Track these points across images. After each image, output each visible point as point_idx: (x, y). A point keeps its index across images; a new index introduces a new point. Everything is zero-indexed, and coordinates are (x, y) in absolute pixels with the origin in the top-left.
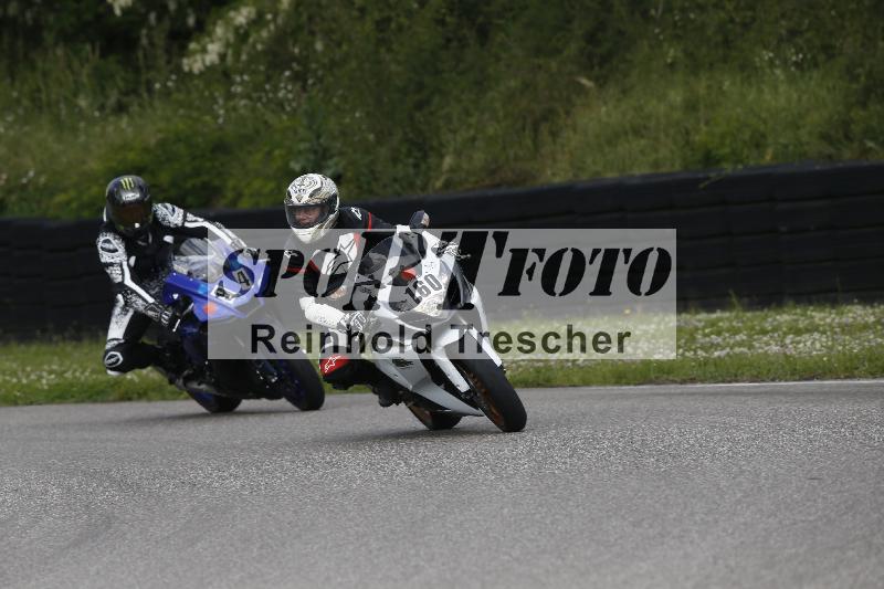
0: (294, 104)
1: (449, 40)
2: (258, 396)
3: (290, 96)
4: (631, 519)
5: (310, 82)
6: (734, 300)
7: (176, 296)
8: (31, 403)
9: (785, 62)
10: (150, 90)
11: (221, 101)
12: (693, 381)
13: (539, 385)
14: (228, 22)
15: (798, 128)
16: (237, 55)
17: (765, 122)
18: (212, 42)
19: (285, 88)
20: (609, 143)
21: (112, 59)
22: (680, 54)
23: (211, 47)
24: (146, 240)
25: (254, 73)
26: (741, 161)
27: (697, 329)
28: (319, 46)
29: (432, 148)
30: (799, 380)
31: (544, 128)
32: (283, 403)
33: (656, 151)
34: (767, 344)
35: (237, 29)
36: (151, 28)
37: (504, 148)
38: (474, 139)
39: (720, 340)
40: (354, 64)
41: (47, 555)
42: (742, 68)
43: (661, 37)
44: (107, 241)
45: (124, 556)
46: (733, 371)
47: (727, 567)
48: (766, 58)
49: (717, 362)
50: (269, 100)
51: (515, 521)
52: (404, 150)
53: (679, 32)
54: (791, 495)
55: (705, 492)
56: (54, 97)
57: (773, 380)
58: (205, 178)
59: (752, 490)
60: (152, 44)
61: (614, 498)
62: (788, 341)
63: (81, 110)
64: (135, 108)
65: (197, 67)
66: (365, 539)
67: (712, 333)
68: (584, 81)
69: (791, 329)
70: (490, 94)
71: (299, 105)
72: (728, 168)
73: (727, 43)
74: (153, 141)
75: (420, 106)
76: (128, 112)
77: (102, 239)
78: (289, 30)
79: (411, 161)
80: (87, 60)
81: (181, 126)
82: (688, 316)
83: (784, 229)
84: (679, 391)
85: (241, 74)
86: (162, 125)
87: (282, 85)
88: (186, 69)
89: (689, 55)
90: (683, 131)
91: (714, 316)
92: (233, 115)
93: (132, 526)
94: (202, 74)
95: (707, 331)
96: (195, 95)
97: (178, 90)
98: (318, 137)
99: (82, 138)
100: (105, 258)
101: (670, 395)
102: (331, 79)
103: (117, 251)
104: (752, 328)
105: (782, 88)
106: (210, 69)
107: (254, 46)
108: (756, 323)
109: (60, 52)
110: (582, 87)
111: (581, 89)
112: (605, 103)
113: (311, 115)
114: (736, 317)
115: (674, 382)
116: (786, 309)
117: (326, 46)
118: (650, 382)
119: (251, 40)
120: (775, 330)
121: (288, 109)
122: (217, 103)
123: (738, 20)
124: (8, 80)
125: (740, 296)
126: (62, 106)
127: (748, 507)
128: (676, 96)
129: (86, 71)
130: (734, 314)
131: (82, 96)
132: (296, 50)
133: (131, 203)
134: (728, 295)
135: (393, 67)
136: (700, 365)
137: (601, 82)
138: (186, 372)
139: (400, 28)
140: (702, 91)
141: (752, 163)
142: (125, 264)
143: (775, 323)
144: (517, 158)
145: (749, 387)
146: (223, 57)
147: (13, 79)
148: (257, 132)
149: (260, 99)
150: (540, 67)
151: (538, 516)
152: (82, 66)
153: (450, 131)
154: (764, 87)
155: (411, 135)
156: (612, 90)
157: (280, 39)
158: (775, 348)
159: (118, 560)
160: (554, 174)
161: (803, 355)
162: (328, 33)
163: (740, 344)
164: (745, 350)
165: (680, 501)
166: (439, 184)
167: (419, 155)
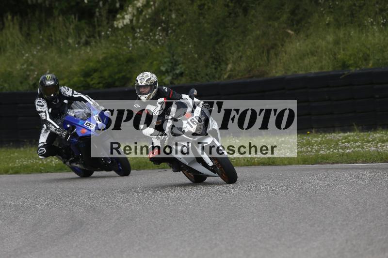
0: (163, 42)
1: (230, 14)
2: (102, 170)
3: (161, 38)
4: (310, 223)
5: (170, 32)
6: (356, 127)
7: (68, 126)
8: (48, 172)
9: (378, 23)
10: (100, 36)
11: (131, 41)
12: (337, 163)
13: (269, 165)
14: (134, 6)
15: (384, 52)
16: (138, 20)
17: (369, 49)
18: (127, 14)
19: (159, 35)
20: (300, 58)
21: (83, 21)
22: (332, 20)
23: (126, 16)
24: (56, 102)
25: (145, 28)
26: (358, 67)
27: (339, 140)
28: (173, 16)
29: (223, 61)
30: (384, 163)
31: (272, 52)
32: (113, 173)
33: (321, 62)
34: (370, 147)
35: (138, 9)
36: (100, 8)
37: (254, 61)
38: (241, 57)
39: (349, 145)
40: (189, 24)
41: (55, 238)
42: (359, 26)
43: (324, 12)
44: (40, 102)
45: (88, 239)
46: (355, 159)
47: (352, 244)
48: (370, 21)
49: (348, 155)
50: (152, 40)
51: (259, 224)
52: (211, 61)
53: (332, 10)
54: (380, 213)
55: (343, 211)
56: (58, 38)
57: (372, 163)
58: (124, 74)
59: (363, 210)
60: (100, 15)
61: (302, 214)
62: (379, 145)
63: (70, 44)
64: (93, 43)
65: (120, 25)
66: (193, 232)
67: (345, 142)
68: (290, 31)
69: (380, 140)
70: (248, 38)
71: (165, 42)
72: (353, 70)
73: (352, 15)
74: (101, 58)
75: (217, 42)
76: (90, 45)
77: (37, 101)
78: (160, 9)
79: (214, 66)
80: (72, 22)
81: (113, 51)
82: (335, 135)
83: (377, 96)
84: (331, 167)
85: (140, 28)
86: (105, 51)
87: (157, 33)
88: (116, 26)
89: (336, 20)
90: (333, 53)
91: (346, 134)
92: (136, 46)
93: (92, 226)
94: (122, 28)
95: (343, 141)
96: (119, 38)
97: (112, 35)
98: (173, 56)
99: (70, 57)
100: (39, 109)
101: (327, 169)
102: (179, 30)
103: (43, 106)
104: (363, 140)
105: (377, 34)
106: (126, 26)
107: (145, 16)
108: (365, 137)
109: (60, 19)
110: (289, 33)
111: (288, 35)
112: (299, 41)
113: (170, 47)
114: (356, 135)
115: (329, 163)
116: (378, 132)
117: (177, 16)
118: (319, 163)
119: (144, 13)
120: (373, 140)
121: (160, 43)
122: (129, 41)
123: (357, 4)
124: (38, 31)
125: (358, 126)
126: (61, 42)
127: (361, 218)
128: (330, 38)
129: (72, 26)
130: (355, 133)
131: (70, 38)
132: (164, 18)
133: (50, 85)
134: (353, 125)
135: (206, 25)
136: (340, 156)
137: (297, 32)
138: (71, 159)
139: (209, 8)
140: (342, 36)
141: (363, 67)
142: (47, 111)
143: (373, 138)
144: (260, 66)
145: (361, 165)
146: (131, 21)
147: (40, 31)
148: (147, 54)
149: (148, 39)
150: (270, 25)
151: (269, 222)
152: (70, 24)
153: (231, 53)
154: (368, 34)
155: (214, 55)
156: (302, 35)
157: (157, 13)
158: (373, 149)
159: (85, 241)
160: (276, 72)
161: (386, 151)
162: (177, 10)
163: (358, 147)
164: (360, 149)
165: (331, 215)
166: (226, 77)
167: (217, 64)
